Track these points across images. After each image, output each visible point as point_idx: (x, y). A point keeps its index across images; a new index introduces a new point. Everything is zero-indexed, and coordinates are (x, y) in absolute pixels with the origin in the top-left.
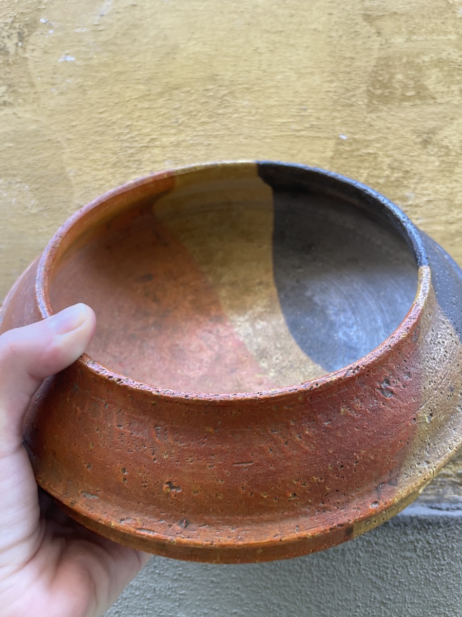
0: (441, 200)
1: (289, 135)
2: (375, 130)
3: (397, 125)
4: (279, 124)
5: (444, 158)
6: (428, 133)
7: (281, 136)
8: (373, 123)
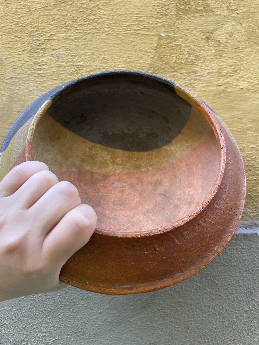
0: (215, 72)
1: (131, 33)
2: (180, 30)
3: (192, 28)
4: (126, 26)
5: (217, 48)
6: (209, 33)
7: (127, 33)
8: (179, 26)
